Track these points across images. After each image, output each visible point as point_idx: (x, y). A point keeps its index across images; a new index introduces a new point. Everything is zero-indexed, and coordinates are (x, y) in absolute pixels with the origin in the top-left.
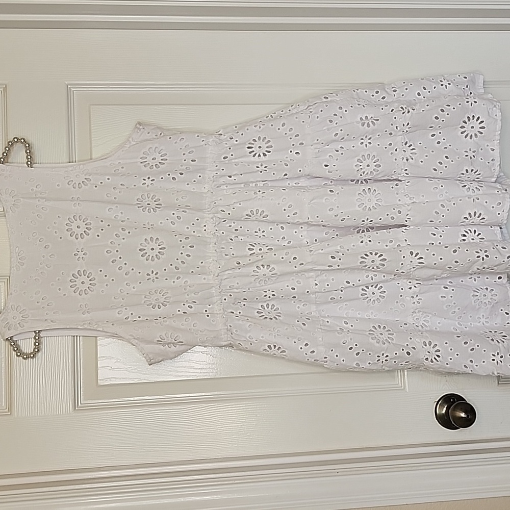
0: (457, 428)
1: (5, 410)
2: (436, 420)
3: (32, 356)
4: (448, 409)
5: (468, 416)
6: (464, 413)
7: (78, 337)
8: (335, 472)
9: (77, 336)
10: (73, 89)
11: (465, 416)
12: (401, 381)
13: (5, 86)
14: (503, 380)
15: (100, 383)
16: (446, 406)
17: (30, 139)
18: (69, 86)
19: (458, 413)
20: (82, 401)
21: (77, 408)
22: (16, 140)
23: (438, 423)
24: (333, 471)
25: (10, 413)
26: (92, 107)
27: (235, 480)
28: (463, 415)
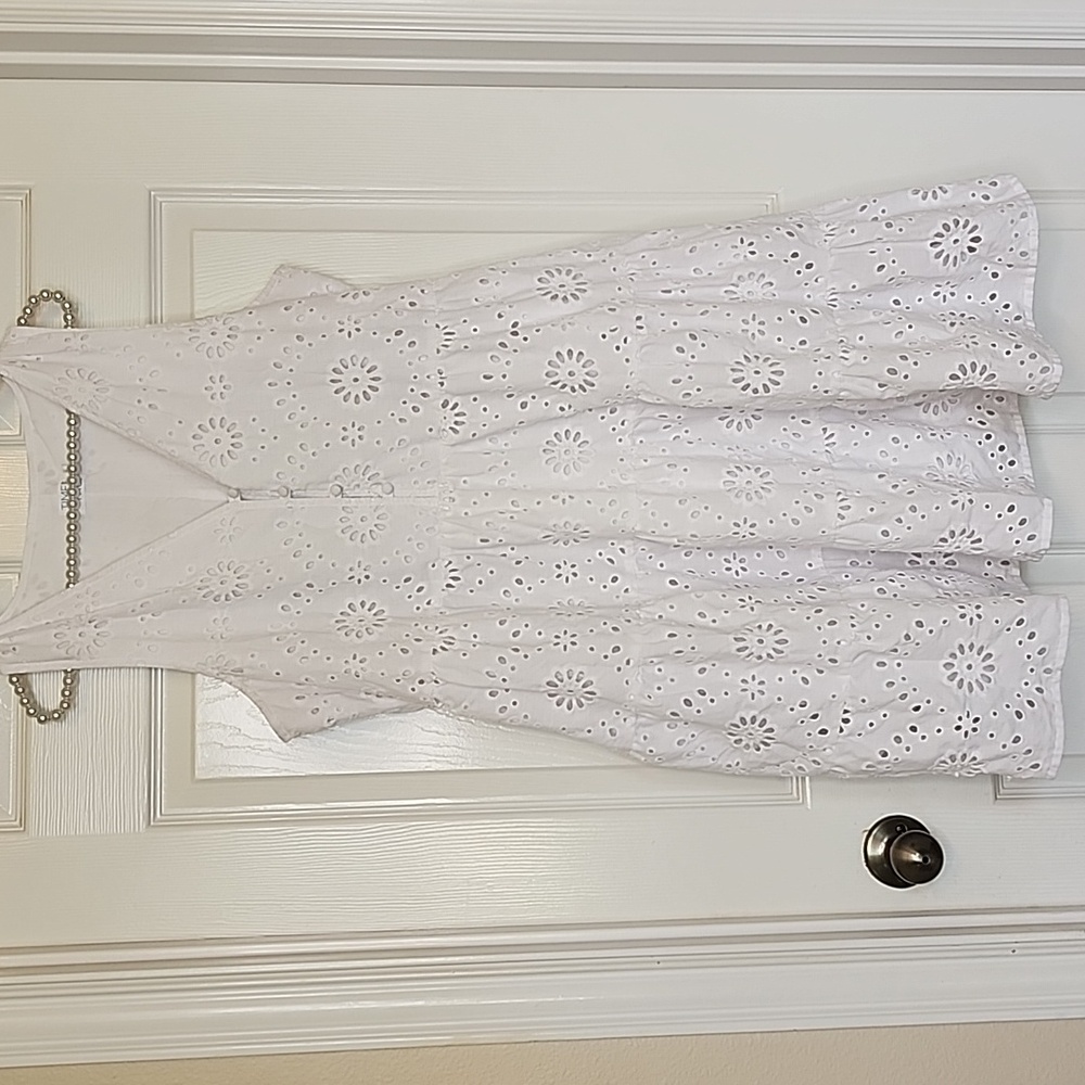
0: (907, 885)
1: (14, 823)
2: (867, 868)
3: (56, 715)
4: (888, 845)
5: (925, 860)
6: (918, 854)
7: (159, 671)
8: (654, 962)
9: (156, 669)
10: (159, 199)
11: (920, 860)
12: (798, 788)
13: (28, 192)
14: (1006, 791)
15: (199, 775)
16: (886, 840)
17: (74, 292)
18: (153, 193)
19: (906, 853)
20: (164, 808)
21: (152, 823)
22: (45, 294)
23: (869, 873)
24: (650, 959)
25: (22, 829)
26: (196, 233)
27: (454, 971)
28: (916, 857)
